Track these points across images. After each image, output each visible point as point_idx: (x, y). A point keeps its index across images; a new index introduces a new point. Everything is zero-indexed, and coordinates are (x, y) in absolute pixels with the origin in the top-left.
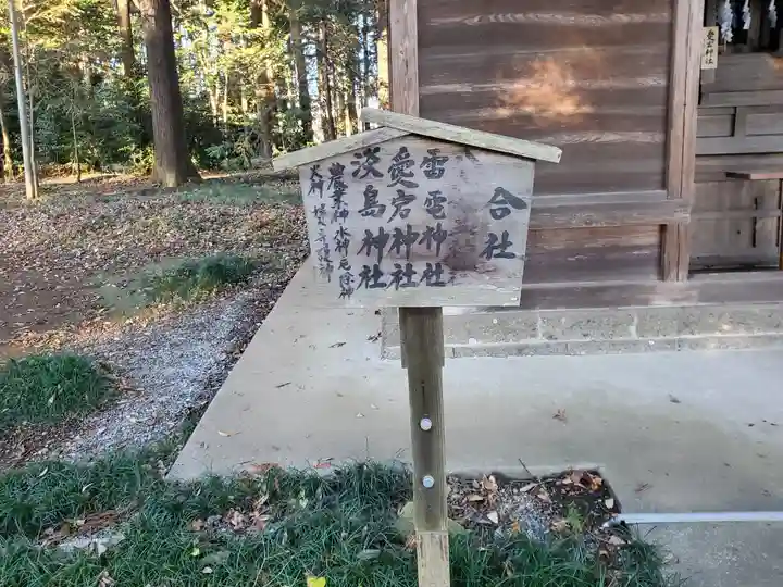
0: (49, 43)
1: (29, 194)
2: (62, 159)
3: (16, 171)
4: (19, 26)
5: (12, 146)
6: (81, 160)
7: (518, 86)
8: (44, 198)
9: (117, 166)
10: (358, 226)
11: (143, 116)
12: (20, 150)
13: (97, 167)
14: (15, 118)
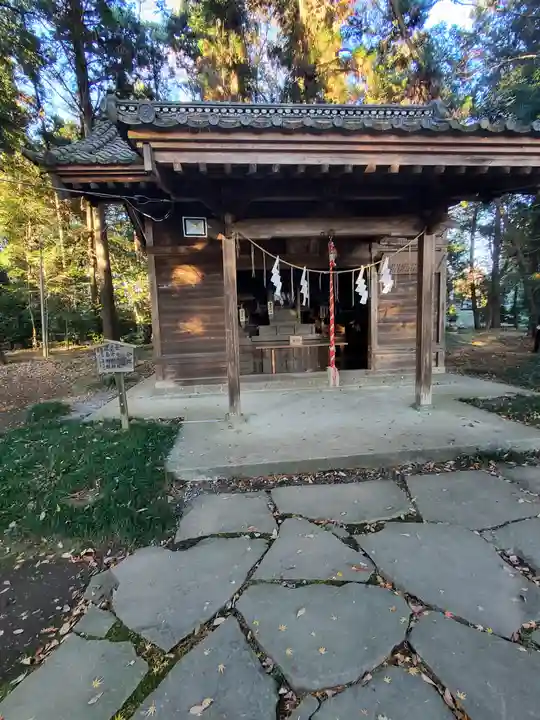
0: (57, 290)
1: (44, 355)
2: (60, 339)
3: (38, 345)
4: (44, 282)
5: (37, 334)
6: (70, 340)
7: (187, 325)
8: (51, 356)
9: (87, 343)
10: (105, 358)
11: (99, 321)
12: (41, 335)
13: (77, 343)
14: (40, 321)
